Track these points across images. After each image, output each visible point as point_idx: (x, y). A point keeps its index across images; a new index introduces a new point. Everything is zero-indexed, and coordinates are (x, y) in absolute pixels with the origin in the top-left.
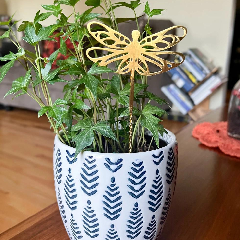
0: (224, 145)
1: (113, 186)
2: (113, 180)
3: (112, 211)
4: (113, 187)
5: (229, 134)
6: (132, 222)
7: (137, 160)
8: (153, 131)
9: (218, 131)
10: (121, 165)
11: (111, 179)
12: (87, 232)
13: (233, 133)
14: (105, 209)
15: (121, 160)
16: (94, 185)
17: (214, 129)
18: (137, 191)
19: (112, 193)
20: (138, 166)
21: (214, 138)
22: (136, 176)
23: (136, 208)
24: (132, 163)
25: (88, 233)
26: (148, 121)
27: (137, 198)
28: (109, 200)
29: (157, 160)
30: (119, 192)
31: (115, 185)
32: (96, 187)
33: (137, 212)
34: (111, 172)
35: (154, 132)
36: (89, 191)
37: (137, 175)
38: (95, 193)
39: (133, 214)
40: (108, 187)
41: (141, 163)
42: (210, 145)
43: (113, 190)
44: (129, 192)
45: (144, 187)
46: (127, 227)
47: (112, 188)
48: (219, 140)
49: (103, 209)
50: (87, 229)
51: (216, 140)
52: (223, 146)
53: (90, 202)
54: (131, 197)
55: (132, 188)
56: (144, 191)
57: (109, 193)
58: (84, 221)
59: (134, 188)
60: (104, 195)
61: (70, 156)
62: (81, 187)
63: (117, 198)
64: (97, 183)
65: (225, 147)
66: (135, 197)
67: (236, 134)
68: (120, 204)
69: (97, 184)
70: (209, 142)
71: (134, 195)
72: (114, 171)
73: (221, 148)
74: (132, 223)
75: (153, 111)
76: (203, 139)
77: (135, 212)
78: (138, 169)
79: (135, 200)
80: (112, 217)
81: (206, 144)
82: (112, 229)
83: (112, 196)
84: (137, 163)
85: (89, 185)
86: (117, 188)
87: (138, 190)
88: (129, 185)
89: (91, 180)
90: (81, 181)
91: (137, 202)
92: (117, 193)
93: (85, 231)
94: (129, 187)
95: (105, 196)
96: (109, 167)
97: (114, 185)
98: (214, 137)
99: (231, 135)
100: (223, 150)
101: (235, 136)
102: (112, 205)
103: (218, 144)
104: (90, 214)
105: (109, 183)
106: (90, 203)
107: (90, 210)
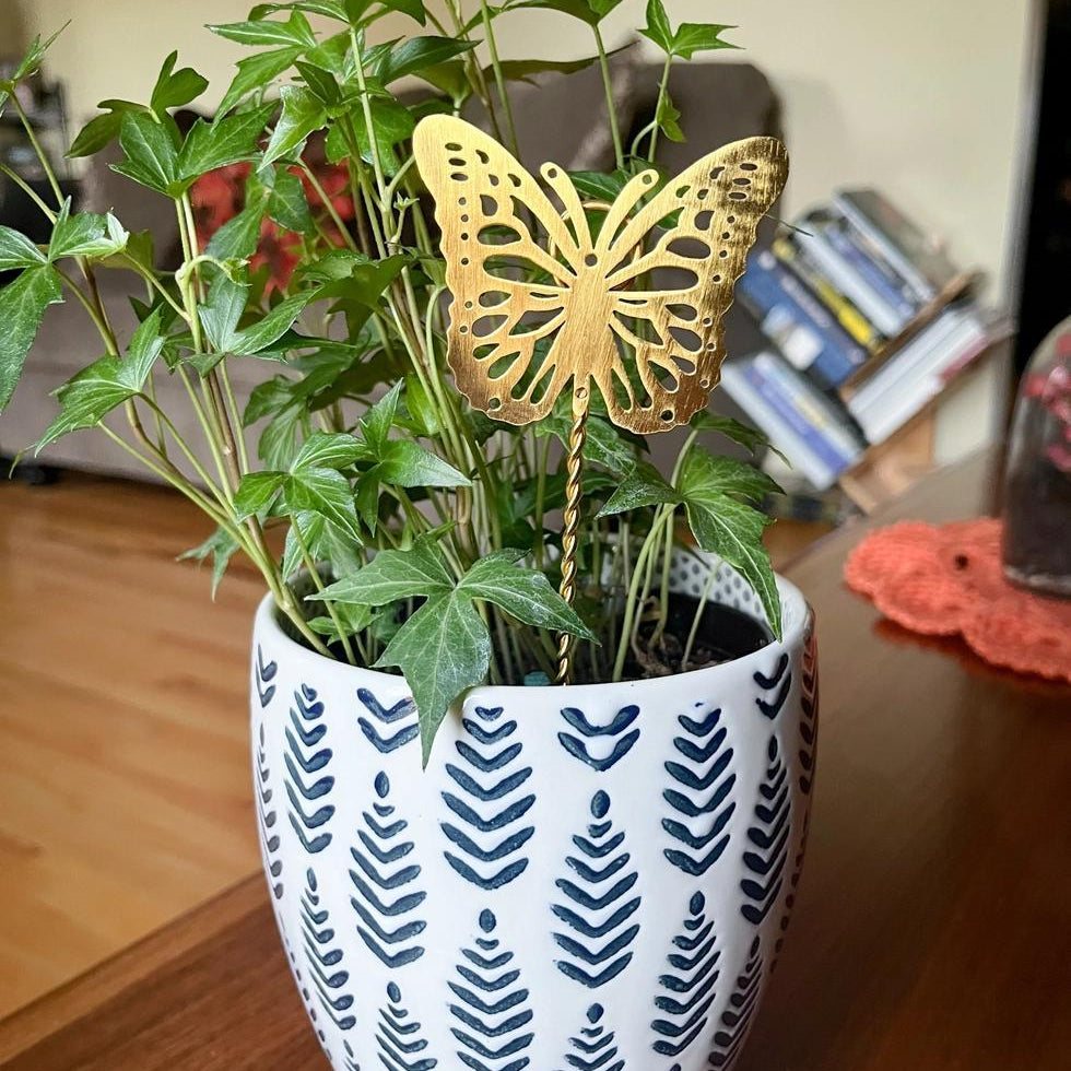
0: (988, 625)
1: (601, 831)
2: (602, 803)
3: (595, 945)
4: (600, 836)
5: (1011, 573)
6: (678, 981)
7: (698, 705)
8: (752, 568)
9: (962, 562)
10: (635, 735)
11: (593, 803)
12: (469, 1057)
13: (1031, 567)
14: (565, 941)
15: (632, 712)
16: (511, 839)
17: (942, 552)
18: (698, 843)
19: (597, 864)
20: (702, 732)
21: (942, 591)
22: (695, 777)
23: (694, 918)
24: (680, 721)
25: (474, 1060)
26: (719, 525)
27: (702, 872)
28: (581, 897)
29: (770, 697)
30: (625, 858)
31: (608, 825)
32: (519, 846)
33: (700, 935)
34: (588, 769)
35: (755, 572)
36: (487, 870)
37: (700, 770)
38: (517, 875)
39: (684, 945)
40: (578, 841)
41: (714, 716)
42: (924, 626)
43: (598, 852)
44: (670, 851)
45: (728, 819)
46: (656, 1008)
47: (598, 842)
48: (963, 602)
49: (553, 943)
50: (472, 1044)
51: (951, 600)
52: (980, 627)
53: (493, 916)
54: (677, 870)
55: (679, 831)
56: (727, 838)
57: (582, 868)
58: (459, 1009)
59: (687, 830)
60: (561, 880)
62: (447, 855)
63: (618, 884)
64: (527, 829)
65: (992, 631)
66: (691, 868)
67: (1038, 572)
68: (632, 908)
69: (527, 834)
70: (922, 610)
71: (688, 864)
72: (604, 765)
73: (970, 638)
74: (679, 986)
75: (726, 480)
76: (894, 600)
77: (692, 935)
78: (701, 742)
79: (691, 884)
80: (594, 971)
81: (906, 620)
82: (593, 1027)
83: (595, 877)
84: (698, 716)
85: (488, 841)
86: (617, 840)
87: (704, 837)
88: (670, 821)
89: (500, 816)
90: (447, 825)
91: (699, 892)
92: (620, 862)
93: (460, 1055)
94: (670, 827)
95: (567, 882)
96: (577, 749)
97: (606, 827)
98: (944, 587)
99: (1020, 578)
100: (980, 647)
101: (1035, 581)
102: (595, 918)
103: (962, 622)
104: (491, 975)
105: (583, 821)
106: (494, 924)
107: (489, 955)
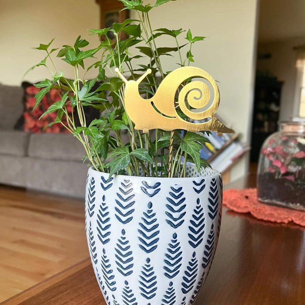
1: (150, 212)
2: (151, 205)
3: (148, 241)
4: (150, 213)
6: (170, 256)
7: (176, 185)
8: (194, 155)
10: (159, 189)
11: (148, 206)
12: (119, 269)
14: (141, 239)
15: (159, 184)
16: (129, 212)
18: (175, 220)
19: (149, 220)
20: (177, 192)
22: (174, 202)
23: (174, 240)
24: (171, 188)
25: (121, 270)
26: (189, 147)
27: (176, 228)
28: (145, 228)
29: (198, 188)
30: (156, 220)
31: (152, 211)
32: (131, 213)
33: (176, 245)
34: (147, 196)
35: (195, 157)
36: (124, 219)
37: (176, 201)
38: (130, 221)
39: (171, 246)
40: (144, 213)
41: (180, 189)
43: (149, 217)
44: (167, 220)
45: (184, 216)
46: (164, 262)
47: (149, 215)
49: (138, 239)
50: (120, 265)
53: (125, 231)
54: (169, 226)
55: (170, 216)
56: (183, 221)
57: (145, 220)
58: (117, 256)
59: (172, 216)
60: (140, 223)
61: (104, 182)
62: (116, 215)
63: (154, 226)
64: (133, 209)
66: (173, 226)
68: (157, 233)
69: (133, 211)
71: (172, 224)
72: (152, 196)
74: (170, 258)
77: (174, 244)
78: (177, 194)
79: (173, 230)
80: (148, 248)
82: (148, 264)
83: (148, 223)
84: (176, 188)
85: (124, 212)
86: (154, 215)
87: (177, 219)
88: (168, 212)
89: (127, 206)
90: (116, 207)
91: (175, 233)
92: (154, 220)
93: (117, 268)
94: (167, 214)
95: (141, 224)
96: (145, 191)
97: (151, 211)
102: (148, 234)
104: (124, 247)
105: (146, 209)
106: (125, 233)
107: (124, 241)
